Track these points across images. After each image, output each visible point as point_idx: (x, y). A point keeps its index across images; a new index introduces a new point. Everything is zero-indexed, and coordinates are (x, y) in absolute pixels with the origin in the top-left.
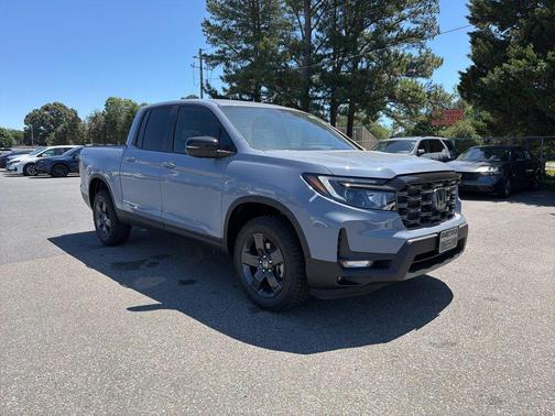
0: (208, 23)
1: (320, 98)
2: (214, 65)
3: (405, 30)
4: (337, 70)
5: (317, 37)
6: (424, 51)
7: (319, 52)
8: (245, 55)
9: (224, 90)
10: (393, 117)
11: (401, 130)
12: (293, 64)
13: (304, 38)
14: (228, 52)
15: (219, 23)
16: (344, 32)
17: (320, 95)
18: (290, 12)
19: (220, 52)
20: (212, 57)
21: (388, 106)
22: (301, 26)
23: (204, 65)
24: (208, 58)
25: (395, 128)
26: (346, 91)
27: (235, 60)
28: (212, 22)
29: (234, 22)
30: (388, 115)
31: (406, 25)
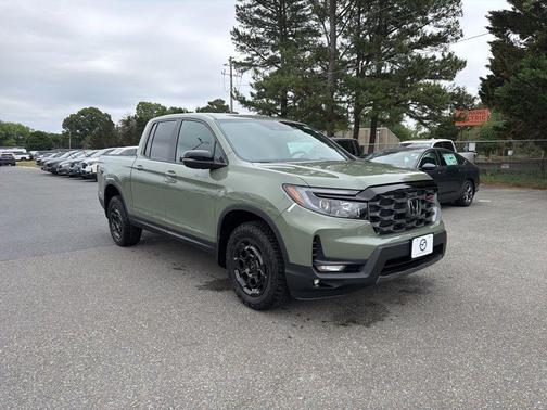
0: (236, 32)
1: (344, 102)
2: (242, 71)
3: (428, 34)
4: (361, 74)
5: (342, 44)
6: (446, 54)
7: (345, 57)
8: (272, 62)
9: (252, 95)
10: (416, 118)
11: (424, 130)
12: (318, 69)
13: (329, 45)
14: (255, 58)
15: (247, 31)
16: (368, 37)
17: (344, 98)
18: (316, 20)
19: (248, 59)
20: (241, 64)
21: (412, 108)
22: (326, 33)
23: (234, 72)
24: (238, 65)
25: (418, 128)
26: (370, 94)
27: (263, 66)
28: (241, 30)
29: (262, 30)
30: (411, 117)
31: (430, 30)
